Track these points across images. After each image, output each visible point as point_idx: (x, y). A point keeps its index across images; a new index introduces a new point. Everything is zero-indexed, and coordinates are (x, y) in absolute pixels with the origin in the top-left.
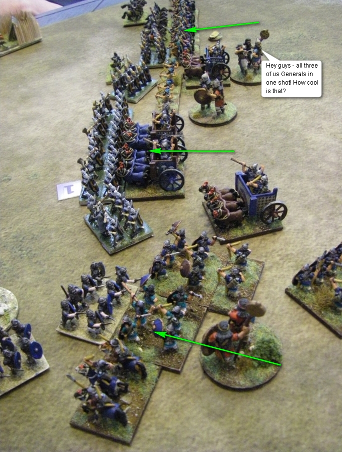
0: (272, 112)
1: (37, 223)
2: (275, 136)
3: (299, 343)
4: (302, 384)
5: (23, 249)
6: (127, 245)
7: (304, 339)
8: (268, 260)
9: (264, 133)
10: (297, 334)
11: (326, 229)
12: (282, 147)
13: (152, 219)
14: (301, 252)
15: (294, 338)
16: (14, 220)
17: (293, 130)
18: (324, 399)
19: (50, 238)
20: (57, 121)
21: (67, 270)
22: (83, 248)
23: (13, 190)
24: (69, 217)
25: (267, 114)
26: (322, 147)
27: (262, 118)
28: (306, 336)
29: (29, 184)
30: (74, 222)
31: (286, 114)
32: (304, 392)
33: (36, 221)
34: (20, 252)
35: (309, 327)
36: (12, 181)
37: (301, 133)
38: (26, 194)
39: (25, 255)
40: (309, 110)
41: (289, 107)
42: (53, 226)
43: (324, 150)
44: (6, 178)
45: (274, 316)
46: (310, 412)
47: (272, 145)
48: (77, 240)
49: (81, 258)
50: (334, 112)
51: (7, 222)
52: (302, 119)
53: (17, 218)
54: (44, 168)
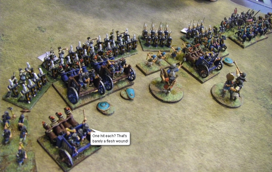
0: (195, 119)
1: (14, 58)
2: (171, 131)
9: (169, 125)
12: (161, 141)
16: (12, 48)
17: (186, 139)
23: (35, 37)
25: (191, 118)
26: (180, 165)
27: (185, 117)
29: (44, 41)
31: (201, 128)
33: (16, 57)
36: (42, 33)
37: (187, 145)
40: (217, 139)
41: (210, 126)
43: (179, 167)
44: (44, 30)
47: (160, 134)
50: (229, 155)
52: (203, 139)
53: (14, 48)
54: (61, 40)
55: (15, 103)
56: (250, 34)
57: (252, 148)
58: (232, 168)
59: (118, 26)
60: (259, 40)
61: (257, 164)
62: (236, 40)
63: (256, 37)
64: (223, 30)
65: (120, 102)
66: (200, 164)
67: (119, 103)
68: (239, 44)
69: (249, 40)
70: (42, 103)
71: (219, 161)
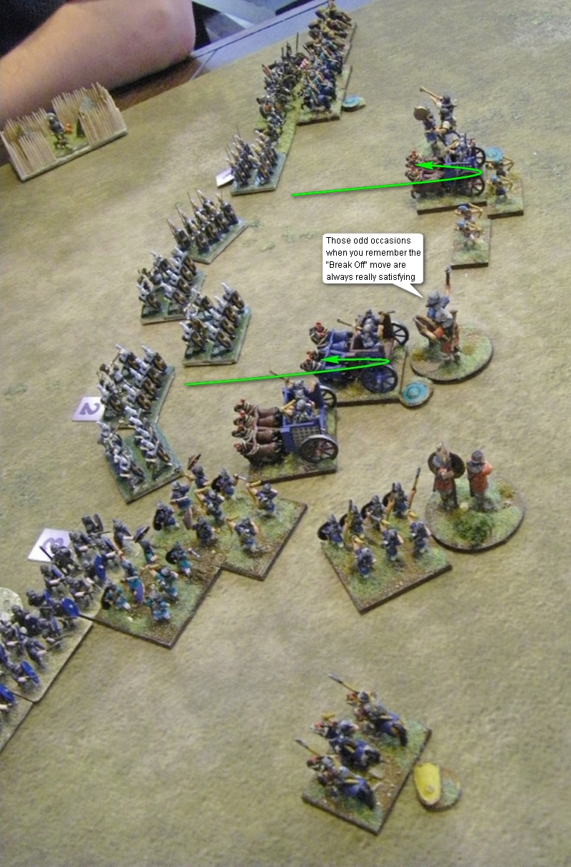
1: (48, 456)
3: (318, 624)
4: (304, 675)
5: (26, 493)
6: (147, 490)
7: (326, 618)
8: (316, 510)
9: (377, 306)
10: (318, 612)
11: (407, 464)
13: (187, 450)
14: (362, 498)
15: (314, 616)
16: (21, 452)
18: (324, 694)
19: (59, 477)
20: (100, 294)
21: (72, 522)
22: (96, 491)
23: (26, 407)
24: (88, 447)
28: (330, 614)
29: (48, 398)
30: (92, 454)
32: (303, 684)
33: (48, 453)
34: (21, 497)
35: (336, 604)
36: (27, 393)
38: (41, 413)
39: (26, 502)
42: (65, 461)
44: (20, 388)
45: (299, 587)
46: (302, 708)
48: (90, 480)
49: (90, 506)
51: (12, 455)
52: (440, 278)
53: (25, 449)
54: (70, 372)
55: (154, 486)
56: (325, 86)
57: (509, 229)
58: (514, 272)
59: (117, 272)
60: (345, 83)
61: (538, 239)
62: (314, 116)
63: (337, 83)
64: (279, 121)
65: (278, 348)
66: (472, 306)
67: (279, 350)
68: (326, 120)
69: (334, 97)
70: (184, 452)
71: (490, 281)
